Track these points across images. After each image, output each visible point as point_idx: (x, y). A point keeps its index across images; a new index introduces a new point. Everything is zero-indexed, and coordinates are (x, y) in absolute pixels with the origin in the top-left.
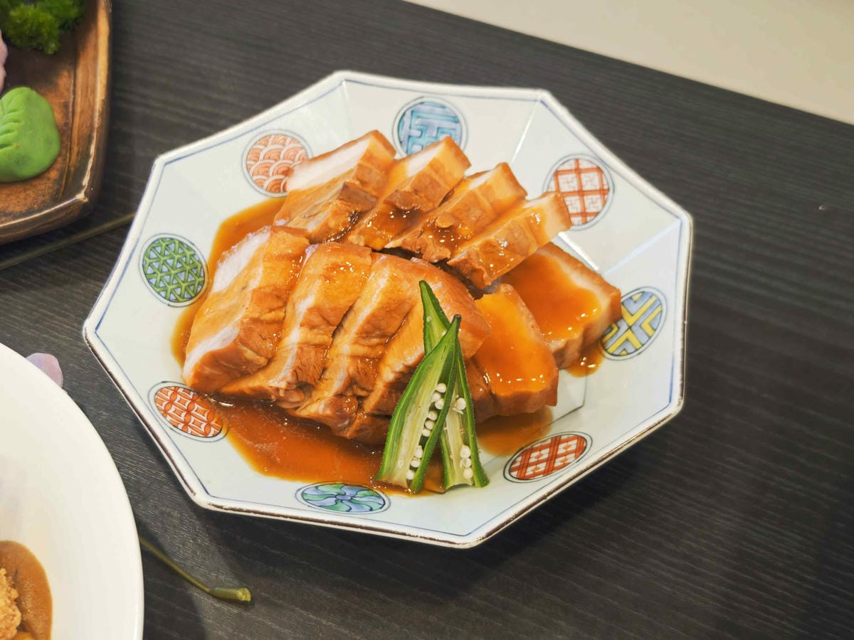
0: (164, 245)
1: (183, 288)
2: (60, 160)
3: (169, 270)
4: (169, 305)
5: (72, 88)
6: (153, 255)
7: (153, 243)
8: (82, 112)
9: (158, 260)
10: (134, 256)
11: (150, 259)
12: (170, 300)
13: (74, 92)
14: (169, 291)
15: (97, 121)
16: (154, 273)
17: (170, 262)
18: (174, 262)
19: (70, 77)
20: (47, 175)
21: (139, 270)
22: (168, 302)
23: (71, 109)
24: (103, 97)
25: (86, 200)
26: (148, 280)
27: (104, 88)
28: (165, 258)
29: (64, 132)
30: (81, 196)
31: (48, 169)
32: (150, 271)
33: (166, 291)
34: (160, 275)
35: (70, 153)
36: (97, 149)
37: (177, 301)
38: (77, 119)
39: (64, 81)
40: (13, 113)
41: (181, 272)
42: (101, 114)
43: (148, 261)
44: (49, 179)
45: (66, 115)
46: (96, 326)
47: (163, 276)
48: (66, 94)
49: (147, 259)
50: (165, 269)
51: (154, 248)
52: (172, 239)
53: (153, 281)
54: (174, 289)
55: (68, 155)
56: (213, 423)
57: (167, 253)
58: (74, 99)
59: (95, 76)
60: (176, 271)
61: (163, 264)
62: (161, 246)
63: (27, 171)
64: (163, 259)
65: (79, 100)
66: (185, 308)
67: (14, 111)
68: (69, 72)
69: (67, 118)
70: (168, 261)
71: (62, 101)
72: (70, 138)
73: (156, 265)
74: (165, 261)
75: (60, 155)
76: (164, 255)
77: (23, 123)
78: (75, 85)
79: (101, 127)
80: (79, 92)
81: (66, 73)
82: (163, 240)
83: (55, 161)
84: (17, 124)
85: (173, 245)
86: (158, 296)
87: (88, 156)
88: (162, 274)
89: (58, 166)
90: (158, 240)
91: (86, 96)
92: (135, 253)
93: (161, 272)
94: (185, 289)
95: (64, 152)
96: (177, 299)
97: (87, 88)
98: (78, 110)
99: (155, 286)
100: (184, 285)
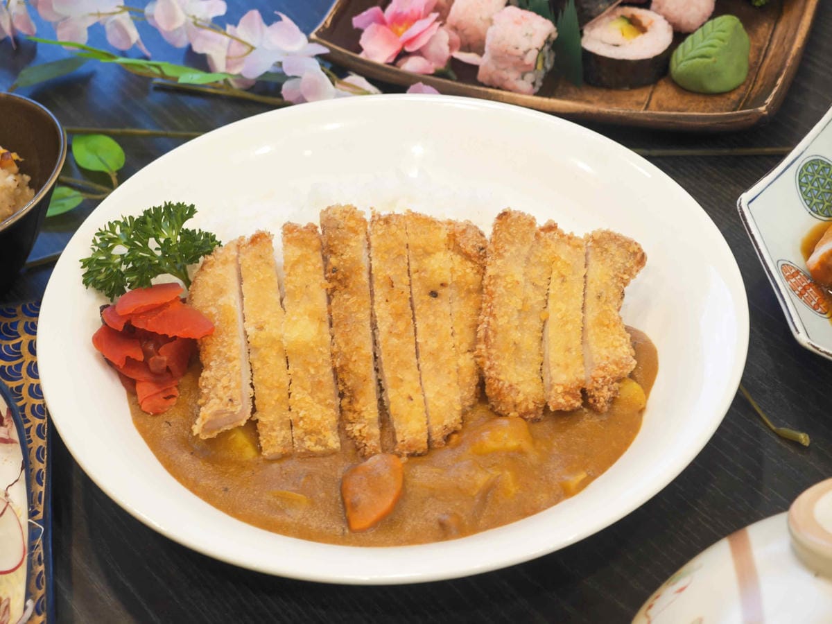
0: (821, 166)
1: (826, 205)
2: (743, 88)
3: (818, 187)
4: (810, 213)
5: (769, 37)
6: (810, 169)
7: (814, 160)
8: (774, 56)
9: (813, 175)
10: (795, 163)
11: (806, 170)
12: (812, 210)
13: (770, 41)
14: (813, 203)
15: (789, 62)
16: (807, 183)
17: (822, 181)
18: (825, 182)
19: (769, 28)
20: (728, 96)
21: (796, 176)
22: (810, 211)
23: (763, 52)
24: (799, 46)
25: (766, 113)
26: (801, 187)
27: (802, 40)
28: (819, 176)
29: (754, 68)
30: (762, 109)
31: (731, 92)
32: (803, 180)
33: (811, 201)
34: (810, 187)
35: (754, 85)
36: (784, 82)
37: (817, 212)
38: (768, 61)
39: (763, 30)
40: (722, 33)
41: (828, 193)
42: (794, 59)
43: (805, 172)
44: (729, 99)
45: (759, 56)
46: (749, 200)
47: (812, 189)
48: (762, 40)
49: (804, 170)
50: (816, 184)
51: (813, 164)
52: (829, 164)
53: (804, 189)
54: (818, 203)
55: (751, 86)
56: (822, 306)
57: (821, 173)
58: (769, 45)
59: (796, 30)
60: (824, 190)
61: (816, 180)
62: (819, 166)
63: (713, 86)
64: (817, 176)
65: (773, 47)
66: (820, 221)
67: (724, 31)
68: (770, 24)
69: (759, 59)
70: (821, 180)
71: (757, 44)
72: (757, 74)
73: (810, 178)
74: (818, 178)
75: (744, 84)
76: (819, 174)
77: (726, 44)
78: (772, 35)
79: (791, 67)
80: (775, 41)
81: (766, 25)
82: (823, 162)
83: (738, 87)
84: (721, 42)
85: (828, 169)
86: (804, 202)
87: (774, 85)
88: (813, 187)
89: (741, 91)
90: (818, 160)
91: (782, 44)
92: (797, 161)
93: (812, 185)
94: (827, 208)
95: (748, 83)
96: (817, 211)
97: (784, 38)
98: (771, 53)
99: (804, 193)
100: (827, 204)
